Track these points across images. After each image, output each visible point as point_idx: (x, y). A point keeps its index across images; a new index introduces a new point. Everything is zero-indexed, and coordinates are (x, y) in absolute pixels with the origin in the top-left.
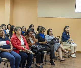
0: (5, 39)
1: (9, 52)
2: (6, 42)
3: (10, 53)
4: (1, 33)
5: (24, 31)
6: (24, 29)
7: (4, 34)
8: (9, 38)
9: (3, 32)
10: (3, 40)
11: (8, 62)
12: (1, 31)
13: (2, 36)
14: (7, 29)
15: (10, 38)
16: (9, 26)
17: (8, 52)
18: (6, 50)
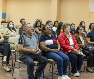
0: (52, 37)
1: (56, 52)
2: (53, 41)
3: (57, 53)
4: (48, 30)
5: (73, 29)
6: (73, 27)
7: (51, 32)
8: (56, 36)
9: (49, 29)
10: (50, 38)
11: (55, 64)
12: (48, 28)
13: (49, 33)
14: (54, 26)
15: (58, 36)
16: (56, 22)
17: (55, 52)
18: (53, 51)
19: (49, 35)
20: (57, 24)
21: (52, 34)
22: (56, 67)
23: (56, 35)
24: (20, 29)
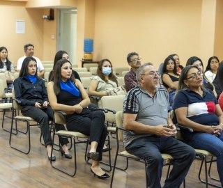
0: (204, 97)
1: (216, 134)
2: (208, 107)
3: (218, 136)
4: (195, 80)
7: (202, 84)
9: (199, 77)
10: (200, 99)
11: (211, 162)
12: (195, 74)
13: (197, 88)
14: (209, 68)
16: (214, 60)
17: (212, 133)
18: (207, 129)
19: (197, 92)
20: (217, 65)
21: (205, 89)
22: (216, 169)
23: (214, 90)
24: (126, 77)
